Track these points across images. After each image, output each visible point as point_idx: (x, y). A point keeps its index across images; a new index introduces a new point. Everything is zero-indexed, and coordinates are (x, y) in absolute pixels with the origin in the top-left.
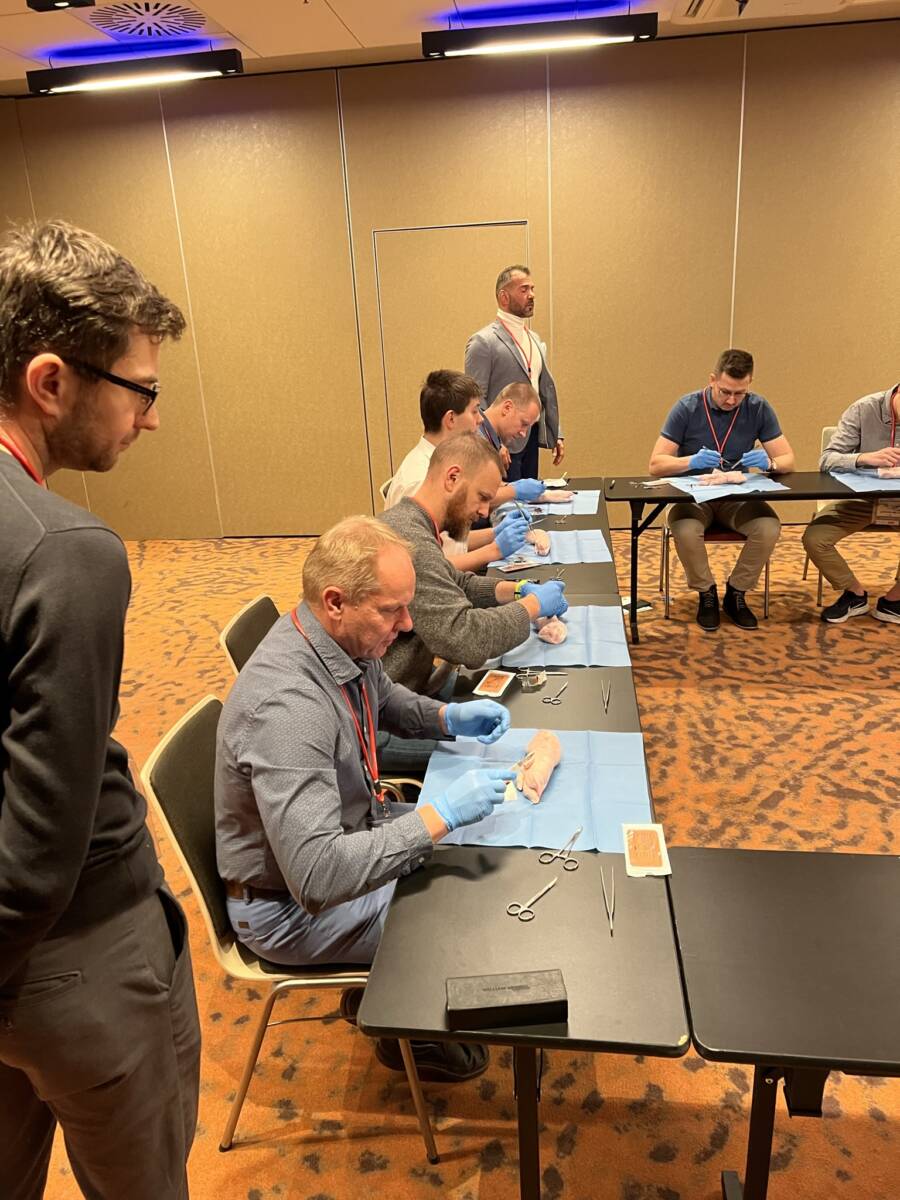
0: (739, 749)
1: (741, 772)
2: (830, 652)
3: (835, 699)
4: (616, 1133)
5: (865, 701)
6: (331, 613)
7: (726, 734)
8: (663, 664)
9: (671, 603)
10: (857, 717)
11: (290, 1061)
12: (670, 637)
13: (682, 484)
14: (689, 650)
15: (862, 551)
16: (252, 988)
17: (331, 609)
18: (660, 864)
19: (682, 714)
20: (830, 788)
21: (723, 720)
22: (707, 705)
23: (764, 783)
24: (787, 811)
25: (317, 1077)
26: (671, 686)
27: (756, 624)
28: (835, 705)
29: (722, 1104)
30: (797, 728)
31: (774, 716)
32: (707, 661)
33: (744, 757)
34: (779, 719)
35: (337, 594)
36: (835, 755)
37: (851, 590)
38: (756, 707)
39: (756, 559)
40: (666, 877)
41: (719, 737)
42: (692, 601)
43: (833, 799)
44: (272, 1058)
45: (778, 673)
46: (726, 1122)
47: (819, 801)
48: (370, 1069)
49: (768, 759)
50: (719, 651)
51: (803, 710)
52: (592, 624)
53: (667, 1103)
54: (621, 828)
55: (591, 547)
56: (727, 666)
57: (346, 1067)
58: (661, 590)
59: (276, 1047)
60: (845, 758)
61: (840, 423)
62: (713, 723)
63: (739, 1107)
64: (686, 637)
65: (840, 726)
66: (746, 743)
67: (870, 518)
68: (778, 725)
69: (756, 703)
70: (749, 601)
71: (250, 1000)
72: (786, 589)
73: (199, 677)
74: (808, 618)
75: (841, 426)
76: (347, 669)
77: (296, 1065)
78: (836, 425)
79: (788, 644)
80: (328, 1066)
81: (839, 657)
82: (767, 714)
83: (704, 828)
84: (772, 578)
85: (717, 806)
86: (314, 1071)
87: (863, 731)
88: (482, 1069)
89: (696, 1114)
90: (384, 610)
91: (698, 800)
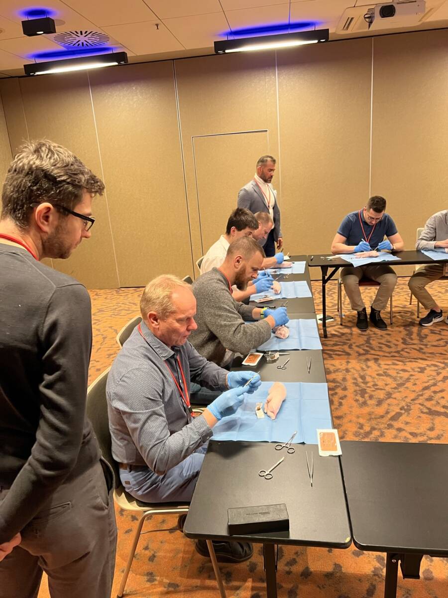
0: (379, 391)
1: (380, 403)
2: (424, 341)
3: (427, 365)
4: (318, 589)
5: (443, 365)
6: (153, 325)
7: (372, 383)
8: (340, 348)
9: (343, 317)
10: (438, 374)
11: (152, 552)
12: (343, 334)
13: (347, 258)
14: (353, 341)
15: (439, 289)
16: (134, 515)
17: (153, 323)
18: (336, 449)
19: (349, 373)
20: (425, 410)
21: (370, 376)
22: (362, 369)
23: (391, 408)
24: (403, 422)
25: (167, 560)
26: (344, 359)
27: (386, 328)
28: (427, 368)
29: (372, 573)
30: (408, 380)
31: (396, 374)
32: (362, 347)
33: (381, 395)
34: (399, 375)
35: (155, 315)
36: (427, 393)
37: (434, 309)
38: (387, 369)
39: (385, 294)
40: (339, 456)
41: (368, 385)
42: (354, 316)
43: (427, 416)
44: (143, 551)
45: (398, 352)
46: (374, 583)
47: (420, 417)
48: (193, 556)
49: (393, 396)
50: (368, 341)
51: (411, 370)
52: (302, 329)
53: (344, 573)
54: (316, 431)
55: (301, 290)
56: (372, 348)
57: (181, 555)
58: (338, 311)
59: (146, 545)
60: (433, 395)
61: (425, 226)
62: (365, 378)
63: (381, 575)
64: (351, 334)
65: (430, 378)
66: (382, 387)
67: (442, 273)
68: (398, 378)
69: (387, 367)
70: (382, 316)
71: (133, 521)
72: (401, 309)
73: (108, 358)
74: (412, 324)
75: (426, 227)
76: (166, 352)
77: (156, 554)
78: (424, 227)
79: (402, 337)
80: (172, 555)
81: (429, 343)
82: (392, 373)
83: (362, 431)
84: (394, 304)
85: (368, 420)
86: (165, 557)
87: (442, 381)
88: (249, 557)
89: (360, 579)
90: (179, 321)
91: (358, 417)
